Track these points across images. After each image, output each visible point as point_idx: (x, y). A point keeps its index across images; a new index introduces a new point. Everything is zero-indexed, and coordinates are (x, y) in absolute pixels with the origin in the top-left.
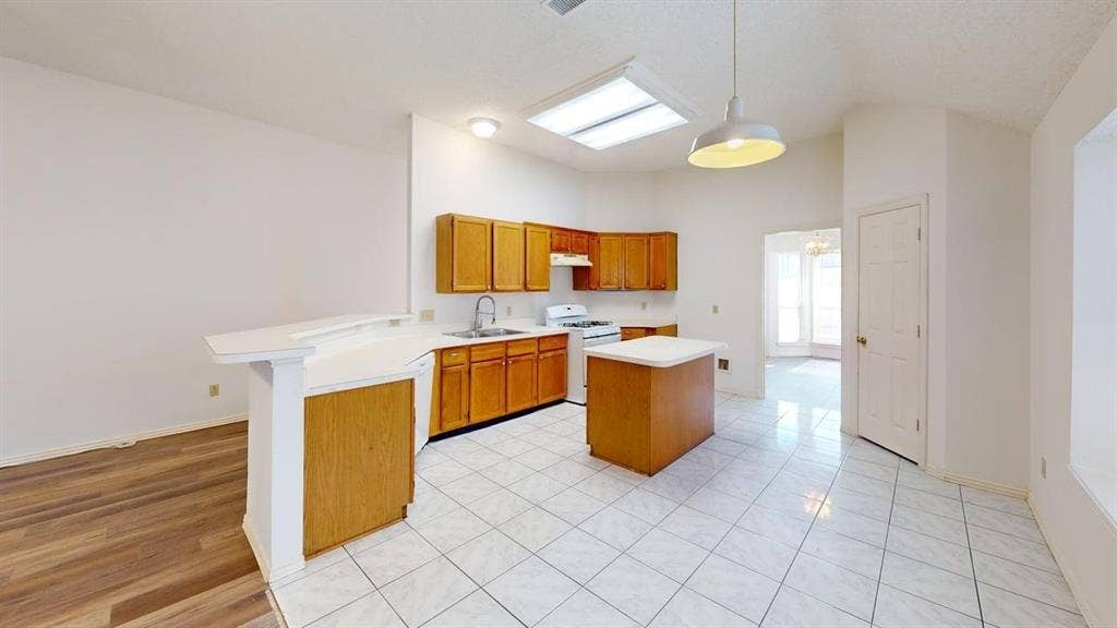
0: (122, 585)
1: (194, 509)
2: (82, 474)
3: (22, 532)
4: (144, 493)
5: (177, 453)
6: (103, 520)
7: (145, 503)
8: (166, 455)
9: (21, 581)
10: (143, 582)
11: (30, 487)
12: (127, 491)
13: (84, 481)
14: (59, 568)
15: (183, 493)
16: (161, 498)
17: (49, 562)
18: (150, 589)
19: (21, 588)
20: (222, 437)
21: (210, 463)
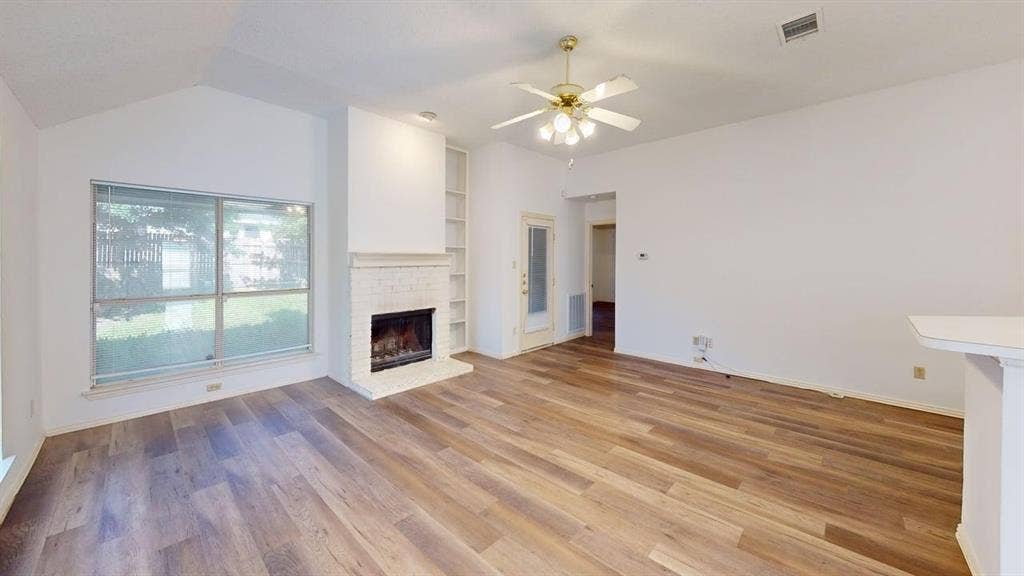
0: (836, 512)
1: (896, 484)
2: (805, 405)
3: (774, 429)
4: (849, 443)
5: (880, 422)
6: (821, 449)
7: (851, 453)
8: (868, 418)
9: (774, 464)
10: (848, 519)
11: (778, 401)
12: (836, 435)
13: (807, 411)
14: (793, 468)
15: (885, 462)
16: (867, 456)
17: (787, 460)
18: (855, 531)
19: (774, 468)
20: (929, 425)
21: (915, 447)
